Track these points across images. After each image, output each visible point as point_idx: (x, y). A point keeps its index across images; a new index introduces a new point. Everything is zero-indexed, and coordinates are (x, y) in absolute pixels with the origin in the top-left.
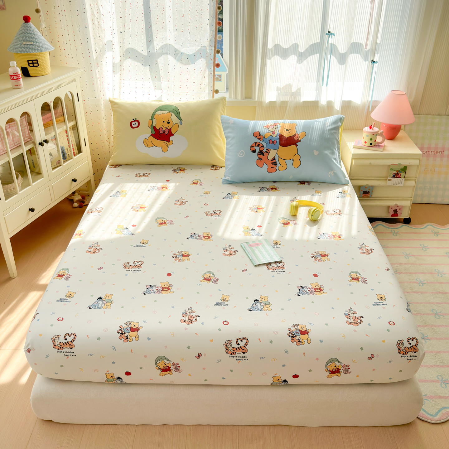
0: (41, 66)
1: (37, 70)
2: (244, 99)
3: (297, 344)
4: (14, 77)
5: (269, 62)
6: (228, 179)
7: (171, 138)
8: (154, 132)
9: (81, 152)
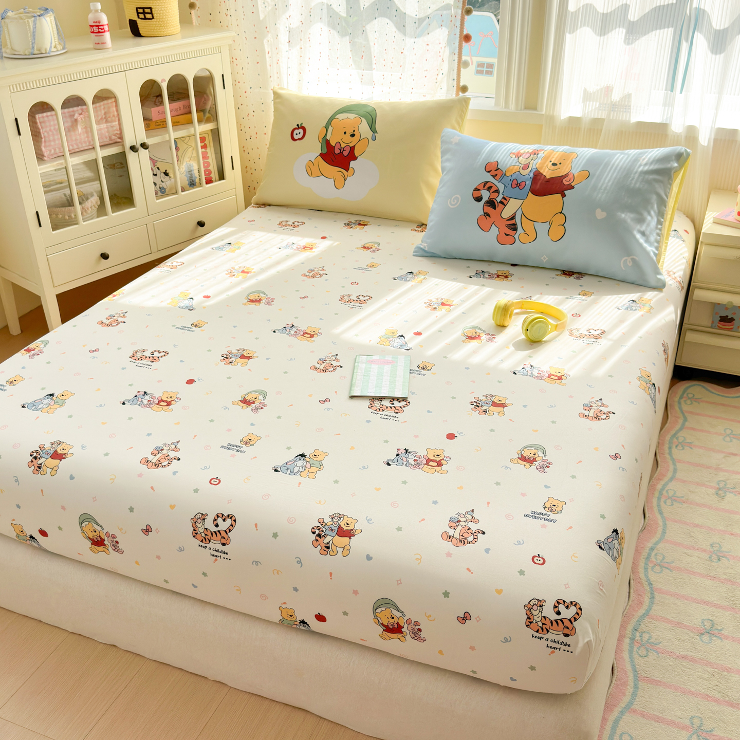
0: (158, 20)
1: (151, 26)
2: (521, 110)
3: (322, 552)
4: (95, 28)
5: (568, 37)
6: (425, 247)
7: (353, 164)
8: (325, 151)
9: (224, 179)
